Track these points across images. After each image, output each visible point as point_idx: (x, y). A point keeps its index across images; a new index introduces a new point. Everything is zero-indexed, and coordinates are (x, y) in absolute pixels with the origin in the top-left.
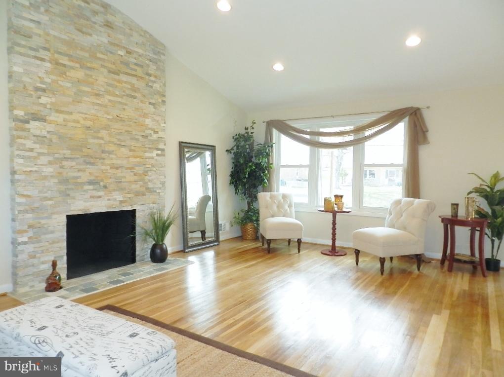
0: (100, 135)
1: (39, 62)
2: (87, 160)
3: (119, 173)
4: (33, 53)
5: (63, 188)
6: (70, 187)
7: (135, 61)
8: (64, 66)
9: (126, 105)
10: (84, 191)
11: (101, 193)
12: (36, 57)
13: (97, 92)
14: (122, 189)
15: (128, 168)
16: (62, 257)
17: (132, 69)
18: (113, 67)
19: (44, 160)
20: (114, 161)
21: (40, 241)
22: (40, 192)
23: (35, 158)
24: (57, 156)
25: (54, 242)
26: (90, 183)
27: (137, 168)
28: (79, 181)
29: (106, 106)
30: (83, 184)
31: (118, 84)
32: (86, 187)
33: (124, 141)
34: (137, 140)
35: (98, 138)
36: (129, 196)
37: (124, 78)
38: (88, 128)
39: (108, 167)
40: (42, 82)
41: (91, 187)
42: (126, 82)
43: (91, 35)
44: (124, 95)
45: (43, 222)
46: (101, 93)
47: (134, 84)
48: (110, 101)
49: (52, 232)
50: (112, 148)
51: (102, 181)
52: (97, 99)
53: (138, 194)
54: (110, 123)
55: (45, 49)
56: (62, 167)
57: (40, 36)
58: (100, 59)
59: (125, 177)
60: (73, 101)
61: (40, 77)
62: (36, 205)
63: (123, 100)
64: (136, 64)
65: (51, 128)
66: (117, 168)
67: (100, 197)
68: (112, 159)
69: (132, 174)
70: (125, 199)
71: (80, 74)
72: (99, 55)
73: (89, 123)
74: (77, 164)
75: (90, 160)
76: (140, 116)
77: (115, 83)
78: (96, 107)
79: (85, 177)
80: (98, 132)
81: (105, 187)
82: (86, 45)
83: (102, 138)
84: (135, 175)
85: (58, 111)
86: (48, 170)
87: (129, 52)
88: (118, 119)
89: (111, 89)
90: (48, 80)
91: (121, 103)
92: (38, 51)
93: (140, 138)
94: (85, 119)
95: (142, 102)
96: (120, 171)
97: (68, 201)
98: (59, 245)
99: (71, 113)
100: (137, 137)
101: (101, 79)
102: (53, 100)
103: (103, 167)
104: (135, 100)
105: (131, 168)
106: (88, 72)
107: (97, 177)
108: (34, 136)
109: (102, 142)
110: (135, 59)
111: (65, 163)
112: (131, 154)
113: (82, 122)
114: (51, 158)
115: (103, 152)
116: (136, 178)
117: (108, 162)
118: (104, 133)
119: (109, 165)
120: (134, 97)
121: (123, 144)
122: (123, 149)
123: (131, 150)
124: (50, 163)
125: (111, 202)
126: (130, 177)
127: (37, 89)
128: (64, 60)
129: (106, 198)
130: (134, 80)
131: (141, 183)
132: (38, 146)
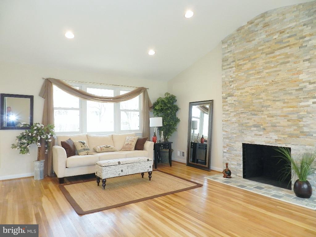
0: (260, 97)
1: (230, 69)
2: (253, 112)
3: (274, 120)
4: (228, 67)
5: (240, 128)
6: (244, 128)
7: (288, 35)
8: (241, 65)
9: (280, 71)
10: (251, 131)
11: (261, 133)
12: (230, 68)
13: (259, 71)
14: (277, 131)
15: (281, 116)
16: (241, 164)
17: (285, 43)
18: (270, 49)
19: (232, 114)
20: (271, 112)
21: (231, 153)
22: (231, 130)
23: (229, 114)
24: (237, 112)
25: (236, 156)
26: (255, 126)
27: (290, 116)
28: (248, 125)
29: (264, 77)
30: (251, 126)
31: (273, 59)
32: (253, 129)
33: (278, 97)
34: (290, 94)
35: (259, 99)
36: (283, 136)
37: (277, 53)
38: (253, 94)
39: (266, 116)
40: (232, 78)
41: (255, 129)
42: (279, 55)
43: (254, 40)
44: (278, 65)
45: (232, 144)
46: (261, 70)
47: (287, 53)
48: (267, 73)
49: (236, 150)
50: (269, 103)
51: (262, 125)
52: (259, 75)
53: (291, 136)
54: (266, 88)
55: (234, 61)
56: (240, 118)
57: (231, 57)
58: (260, 50)
59: (279, 123)
60: (245, 81)
61: (231, 76)
62: (230, 136)
63: (278, 69)
64: (289, 37)
65: (235, 98)
66: (272, 117)
67: (261, 135)
68: (269, 110)
69: (286, 120)
70: (280, 138)
71: (249, 65)
72: (259, 48)
73: (253, 91)
74: (247, 115)
75: (255, 113)
76: (294, 74)
77: (271, 59)
78: (258, 80)
79: (251, 123)
80: (260, 95)
81: (264, 129)
82: (252, 47)
83: (262, 98)
84: (288, 121)
85: (238, 89)
86: (234, 119)
87: (282, 32)
88: (273, 83)
89: (268, 65)
90: (234, 76)
91: (276, 71)
92: (230, 64)
93: (294, 92)
94: (251, 89)
95: (295, 63)
96: (274, 118)
97: (243, 135)
98: (239, 158)
99: (244, 88)
100: (290, 92)
101: (261, 62)
102: (236, 84)
103: (263, 116)
104: (288, 64)
105: (285, 116)
106: (253, 62)
107: (258, 122)
108: (229, 104)
109: (262, 100)
110: (288, 33)
111: (241, 115)
112: (285, 105)
113: (250, 91)
114: (235, 113)
115: (262, 107)
116: (290, 123)
117: (266, 113)
118: (263, 95)
119: (267, 115)
120: (288, 62)
121: (277, 99)
122: (278, 103)
123: (284, 103)
124: (235, 116)
125: (269, 140)
126: (283, 122)
127: (230, 82)
128: (241, 62)
129: (265, 137)
130: (287, 50)
131: (296, 128)
132: (230, 108)
